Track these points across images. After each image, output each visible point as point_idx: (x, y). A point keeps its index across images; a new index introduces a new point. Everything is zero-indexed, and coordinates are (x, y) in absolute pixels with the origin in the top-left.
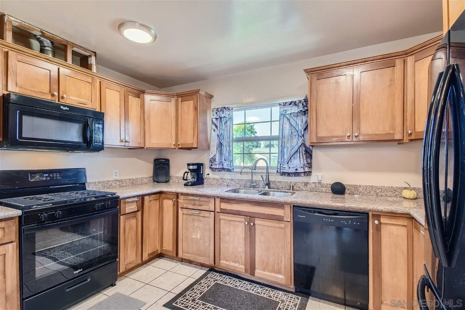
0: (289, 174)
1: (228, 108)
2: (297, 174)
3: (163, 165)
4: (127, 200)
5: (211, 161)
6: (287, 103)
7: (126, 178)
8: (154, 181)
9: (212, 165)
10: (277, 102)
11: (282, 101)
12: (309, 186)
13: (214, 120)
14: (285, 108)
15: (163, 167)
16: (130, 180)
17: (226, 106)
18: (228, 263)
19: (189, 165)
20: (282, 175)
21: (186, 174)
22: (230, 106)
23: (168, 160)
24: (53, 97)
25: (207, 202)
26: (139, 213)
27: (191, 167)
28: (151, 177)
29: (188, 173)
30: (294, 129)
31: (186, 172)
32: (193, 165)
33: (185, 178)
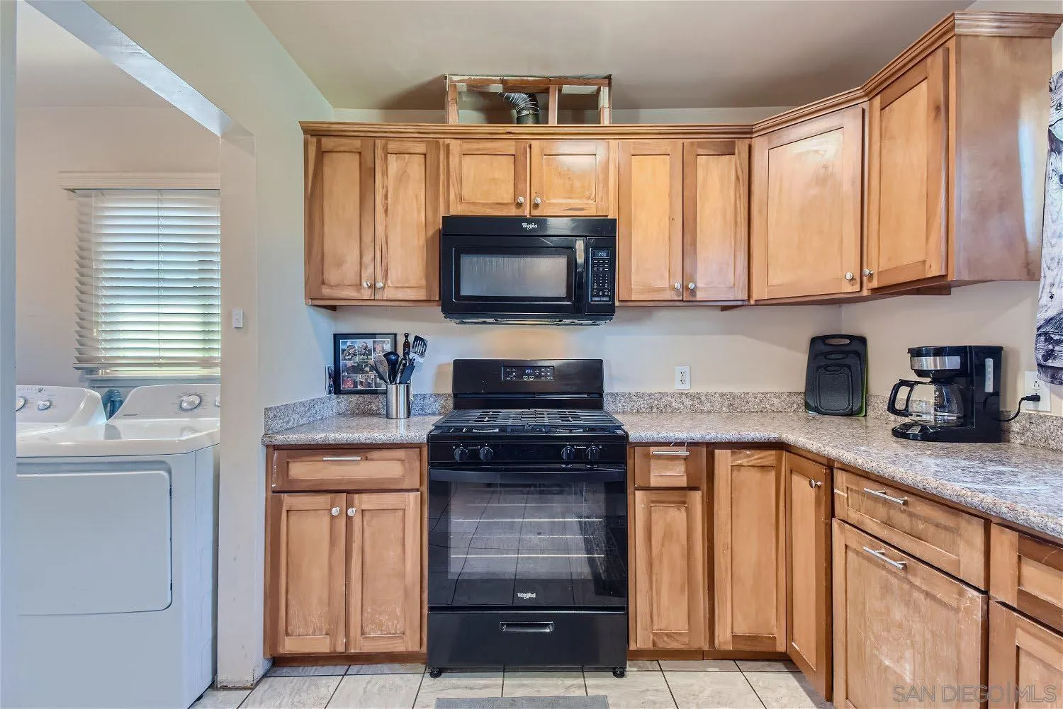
3: (840, 356)
4: (654, 451)
5: (1045, 334)
7: (711, 390)
8: (808, 407)
9: (1050, 355)
15: (839, 361)
16: (722, 395)
19: (916, 353)
21: (904, 391)
23: (862, 341)
24: (518, 208)
25: (946, 528)
26: (697, 498)
27: (928, 363)
28: (799, 394)
29: (911, 385)
31: (903, 383)
32: (939, 352)
33: (900, 405)
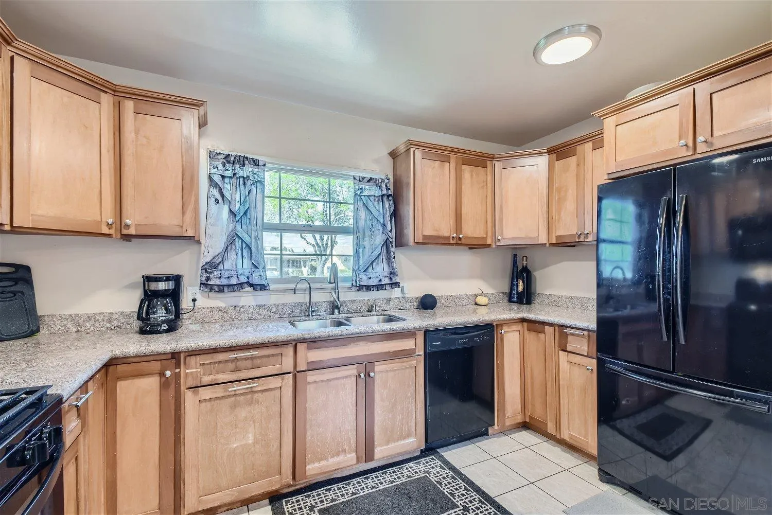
0: (368, 288)
1: (254, 161)
2: (380, 287)
3: (9, 284)
5: (205, 269)
6: (365, 179)
9: (208, 279)
10: (351, 174)
11: (358, 174)
12: (392, 303)
13: (217, 179)
14: (362, 186)
15: (12, 288)
17: (250, 156)
18: (323, 463)
20: (359, 290)
22: (261, 159)
23: (27, 269)
30: (376, 220)
